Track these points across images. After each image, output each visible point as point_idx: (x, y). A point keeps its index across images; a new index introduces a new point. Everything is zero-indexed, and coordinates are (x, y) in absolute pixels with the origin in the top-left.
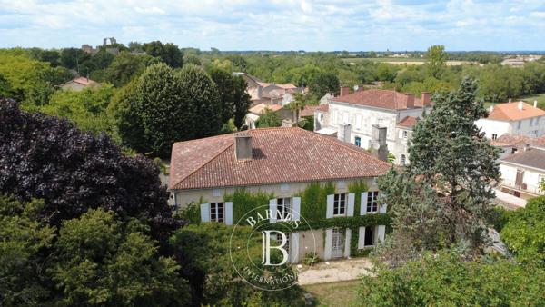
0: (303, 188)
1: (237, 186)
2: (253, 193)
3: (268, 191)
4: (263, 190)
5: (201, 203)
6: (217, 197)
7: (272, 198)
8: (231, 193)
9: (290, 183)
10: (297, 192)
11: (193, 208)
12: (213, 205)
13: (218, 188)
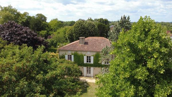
0: (94, 54)
1: (75, 51)
2: (79, 53)
3: (84, 53)
4: (82, 53)
5: (65, 54)
6: (70, 53)
7: (85, 55)
8: (73, 52)
9: (90, 51)
10: (92, 55)
11: (64, 55)
12: (69, 56)
13: (70, 51)
